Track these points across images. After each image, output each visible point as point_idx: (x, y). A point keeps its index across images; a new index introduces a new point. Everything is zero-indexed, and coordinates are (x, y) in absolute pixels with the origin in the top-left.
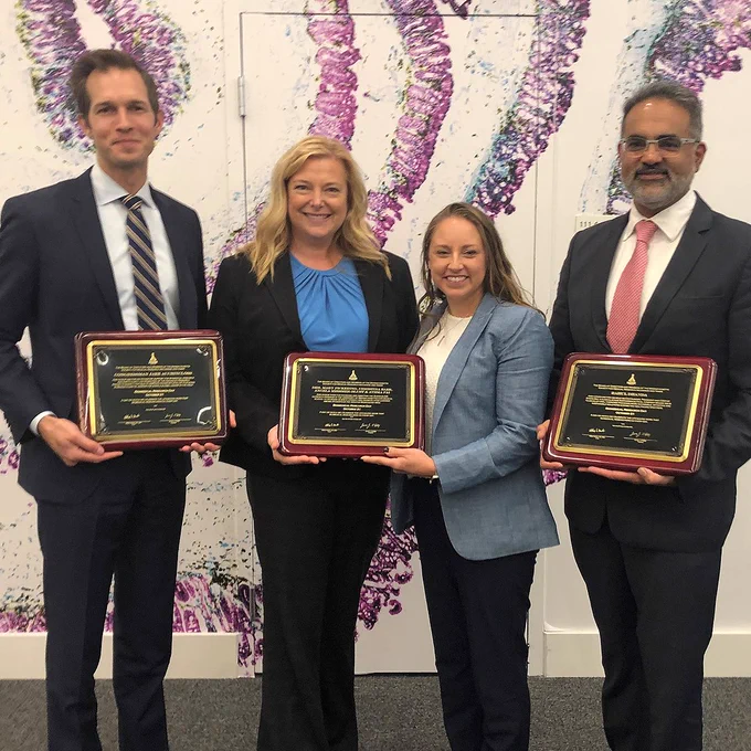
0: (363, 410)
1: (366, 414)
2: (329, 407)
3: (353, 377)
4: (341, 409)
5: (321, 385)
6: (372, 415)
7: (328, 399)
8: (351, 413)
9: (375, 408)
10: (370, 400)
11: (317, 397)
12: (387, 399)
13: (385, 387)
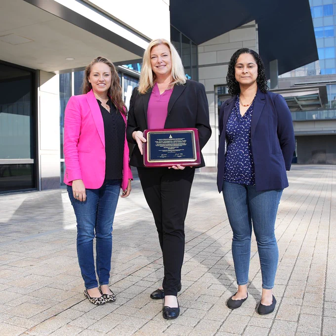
0: (176, 149)
1: (177, 150)
2: (162, 148)
3: (171, 137)
4: (167, 149)
5: (158, 141)
6: (179, 150)
7: (162, 146)
8: (171, 150)
9: (180, 148)
10: (178, 145)
11: (157, 145)
12: (185, 144)
13: (183, 140)
